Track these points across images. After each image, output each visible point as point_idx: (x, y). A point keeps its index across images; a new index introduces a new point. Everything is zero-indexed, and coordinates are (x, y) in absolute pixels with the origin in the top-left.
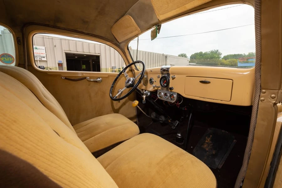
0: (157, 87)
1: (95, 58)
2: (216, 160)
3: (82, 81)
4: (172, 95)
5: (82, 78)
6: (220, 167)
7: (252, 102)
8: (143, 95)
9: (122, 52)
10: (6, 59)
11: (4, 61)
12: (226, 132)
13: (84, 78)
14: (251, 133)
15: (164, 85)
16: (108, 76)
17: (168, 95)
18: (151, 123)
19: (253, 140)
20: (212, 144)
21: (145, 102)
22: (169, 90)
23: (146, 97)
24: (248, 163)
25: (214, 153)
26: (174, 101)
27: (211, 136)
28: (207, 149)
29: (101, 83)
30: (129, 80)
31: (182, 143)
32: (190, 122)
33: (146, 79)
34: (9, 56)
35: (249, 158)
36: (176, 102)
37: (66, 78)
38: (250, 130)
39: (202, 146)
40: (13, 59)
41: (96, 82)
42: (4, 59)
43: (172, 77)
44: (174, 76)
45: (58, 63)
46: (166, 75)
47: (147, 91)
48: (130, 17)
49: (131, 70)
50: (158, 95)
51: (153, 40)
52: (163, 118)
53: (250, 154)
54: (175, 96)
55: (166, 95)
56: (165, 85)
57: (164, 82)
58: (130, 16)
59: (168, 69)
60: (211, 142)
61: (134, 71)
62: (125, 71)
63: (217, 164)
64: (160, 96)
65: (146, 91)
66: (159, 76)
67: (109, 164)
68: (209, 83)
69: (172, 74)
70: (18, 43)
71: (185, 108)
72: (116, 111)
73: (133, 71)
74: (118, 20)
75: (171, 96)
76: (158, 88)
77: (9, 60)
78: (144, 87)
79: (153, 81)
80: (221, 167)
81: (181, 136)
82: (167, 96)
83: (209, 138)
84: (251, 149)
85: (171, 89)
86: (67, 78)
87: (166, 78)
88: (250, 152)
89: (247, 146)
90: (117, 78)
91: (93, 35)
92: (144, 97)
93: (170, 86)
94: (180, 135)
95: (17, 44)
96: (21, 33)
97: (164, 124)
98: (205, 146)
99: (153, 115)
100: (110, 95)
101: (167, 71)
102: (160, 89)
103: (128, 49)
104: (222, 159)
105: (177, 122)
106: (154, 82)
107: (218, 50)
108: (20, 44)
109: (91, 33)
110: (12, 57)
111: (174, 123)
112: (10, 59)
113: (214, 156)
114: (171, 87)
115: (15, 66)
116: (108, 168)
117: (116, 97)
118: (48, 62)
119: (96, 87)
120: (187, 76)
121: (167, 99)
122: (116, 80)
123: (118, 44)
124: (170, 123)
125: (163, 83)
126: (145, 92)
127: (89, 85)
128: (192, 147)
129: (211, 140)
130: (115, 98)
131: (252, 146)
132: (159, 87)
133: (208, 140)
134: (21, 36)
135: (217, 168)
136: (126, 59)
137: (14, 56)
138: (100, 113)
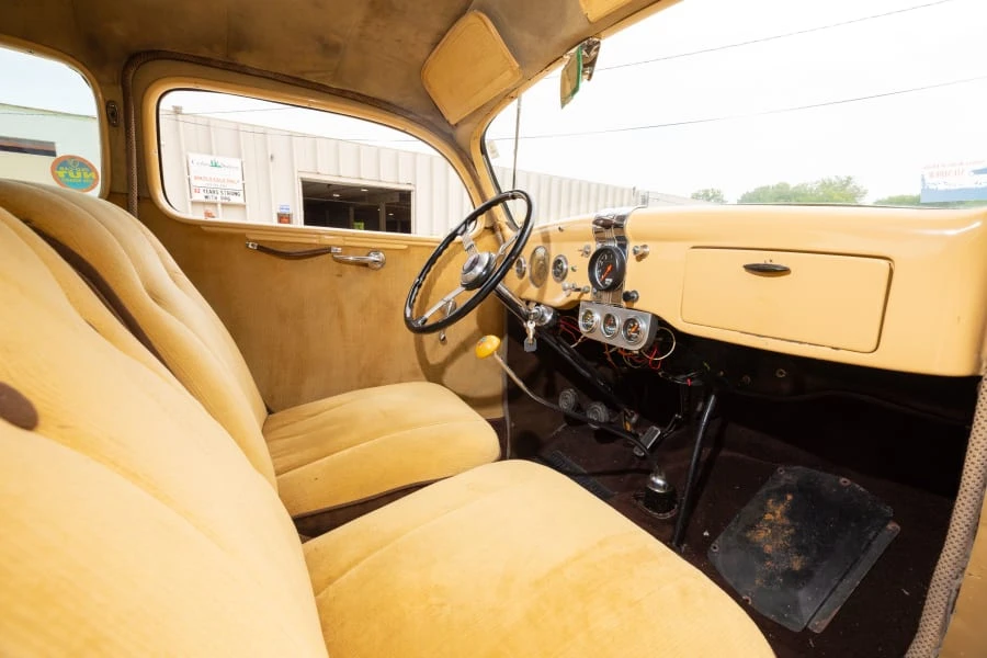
0: (579, 290)
1: (396, 199)
2: (803, 595)
3: (314, 259)
4: (633, 321)
5: (314, 248)
6: (819, 625)
7: (979, 363)
8: (526, 321)
9: (462, 159)
10: (71, 174)
11: (67, 180)
12: (857, 486)
13: (325, 251)
14: (969, 498)
15: (603, 282)
16: (409, 246)
17: (617, 322)
18: (559, 429)
19: (975, 532)
20: (792, 531)
21: (534, 348)
22: (624, 304)
23: (536, 328)
24: (944, 629)
25: (797, 566)
26: (639, 347)
27: (790, 497)
28: (769, 549)
29: (383, 270)
30: (475, 262)
31: (668, 515)
32: (704, 433)
33: (544, 260)
34: (83, 164)
35: (951, 607)
36: (649, 349)
37: (262, 249)
38: (963, 482)
39: (749, 535)
40: (93, 175)
41: (366, 265)
42: (67, 176)
43: (635, 252)
44: (645, 246)
45: (278, 214)
46: (614, 245)
47: (542, 308)
48: (481, 18)
49: (493, 229)
50: (580, 322)
51: (567, 106)
52: (599, 413)
53: (958, 591)
54: (644, 326)
55: (609, 320)
56: (609, 281)
57: (603, 269)
58: (484, 17)
59: (622, 218)
60: (786, 521)
61: (501, 230)
62: (465, 230)
63: (807, 612)
64: (587, 326)
65: (538, 304)
66: (589, 248)
67: (356, 562)
68: (784, 271)
69: (636, 239)
70: (109, 121)
71: (685, 380)
72: (434, 374)
73: (499, 233)
74: (442, 35)
75: (630, 323)
76: (582, 295)
77: (83, 178)
78: (532, 292)
79: (565, 267)
80: (823, 628)
81: (664, 487)
82: (614, 324)
83: (782, 507)
84: (964, 569)
85: (628, 297)
86: (266, 245)
87: (614, 256)
88: (957, 582)
89: (944, 554)
90: (438, 253)
91: (359, 98)
92: (531, 326)
93: (628, 287)
94: (660, 482)
95: (106, 122)
96: (120, 88)
97: (605, 435)
98: (763, 535)
99: (567, 399)
100: (405, 314)
101: (617, 226)
102: (588, 297)
103: (483, 151)
104: (831, 593)
105: (656, 431)
106: (570, 270)
107: (850, 178)
108: (114, 125)
109: (352, 90)
110: (91, 168)
111: (644, 433)
112: (85, 174)
113: (797, 579)
114: (630, 290)
115: (101, 197)
116: (349, 573)
117: (426, 321)
118: (248, 207)
119: (364, 285)
120: (694, 248)
121: (614, 336)
122: (432, 261)
123: (449, 131)
124: (629, 433)
125: (601, 274)
126: (534, 311)
127: (339, 276)
128: (706, 534)
129: (790, 514)
130: (420, 322)
131: (967, 557)
132: (587, 292)
133: (776, 512)
134: (119, 98)
135: (806, 628)
136: (474, 187)
137: (98, 166)
138: (372, 378)
